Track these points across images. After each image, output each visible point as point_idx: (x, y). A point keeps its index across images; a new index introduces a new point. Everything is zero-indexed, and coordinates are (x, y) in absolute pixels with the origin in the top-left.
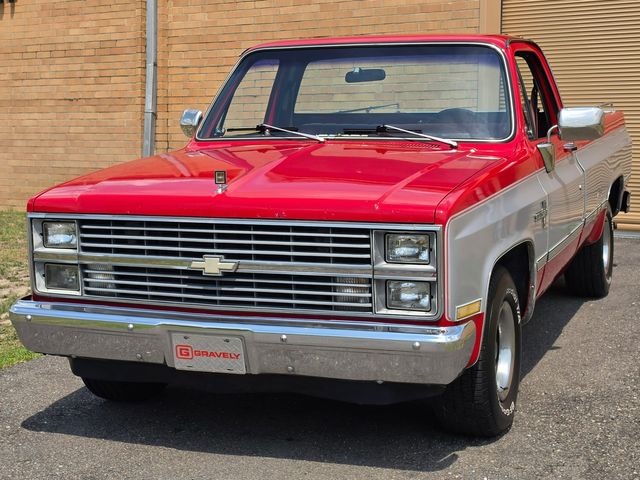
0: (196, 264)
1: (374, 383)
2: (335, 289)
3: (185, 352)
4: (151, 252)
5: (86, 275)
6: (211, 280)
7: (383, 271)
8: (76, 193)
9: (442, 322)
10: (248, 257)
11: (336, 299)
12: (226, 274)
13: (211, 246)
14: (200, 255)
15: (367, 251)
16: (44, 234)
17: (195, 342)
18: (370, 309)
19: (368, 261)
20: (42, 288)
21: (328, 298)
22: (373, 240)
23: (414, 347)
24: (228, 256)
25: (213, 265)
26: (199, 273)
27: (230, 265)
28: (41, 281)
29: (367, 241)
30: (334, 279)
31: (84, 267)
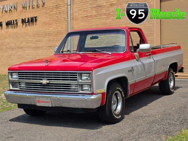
0: (41, 81)
1: (79, 108)
2: (70, 87)
3: (39, 102)
4: (33, 79)
5: (20, 85)
6: (44, 85)
7: (80, 82)
8: (17, 66)
9: (93, 94)
10: (52, 80)
11: (71, 89)
12: (47, 84)
13: (44, 77)
14: (42, 79)
15: (76, 78)
16: (12, 76)
17: (41, 99)
18: (77, 91)
19: (76, 80)
20: (11, 88)
21: (69, 89)
22: (78, 75)
23: (86, 99)
24: (48, 80)
25: (44, 82)
26: (41, 83)
27: (48, 82)
28: (11, 86)
29: (76, 75)
30: (70, 84)
31: (19, 83)
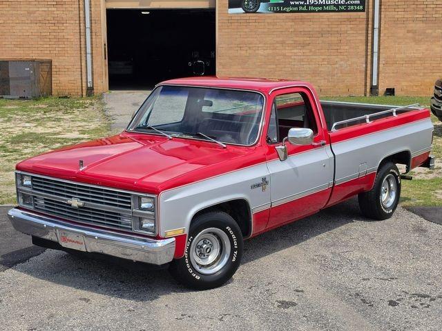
0: (70, 201)
1: (132, 261)
2: (120, 218)
3: (64, 239)
4: (56, 194)
5: (36, 201)
6: (74, 209)
7: (136, 213)
8: (31, 165)
9: (158, 238)
10: (89, 200)
11: (120, 223)
12: (80, 207)
13: (75, 194)
14: (71, 197)
15: (130, 203)
16: (22, 179)
18: (131, 229)
19: (130, 208)
20: (21, 204)
21: (117, 222)
22: (132, 199)
23: (142, 248)
24: (82, 199)
25: (75, 203)
26: (70, 205)
27: (81, 203)
28: (21, 200)
29: (130, 199)
30: (119, 214)
31: (35, 197)
